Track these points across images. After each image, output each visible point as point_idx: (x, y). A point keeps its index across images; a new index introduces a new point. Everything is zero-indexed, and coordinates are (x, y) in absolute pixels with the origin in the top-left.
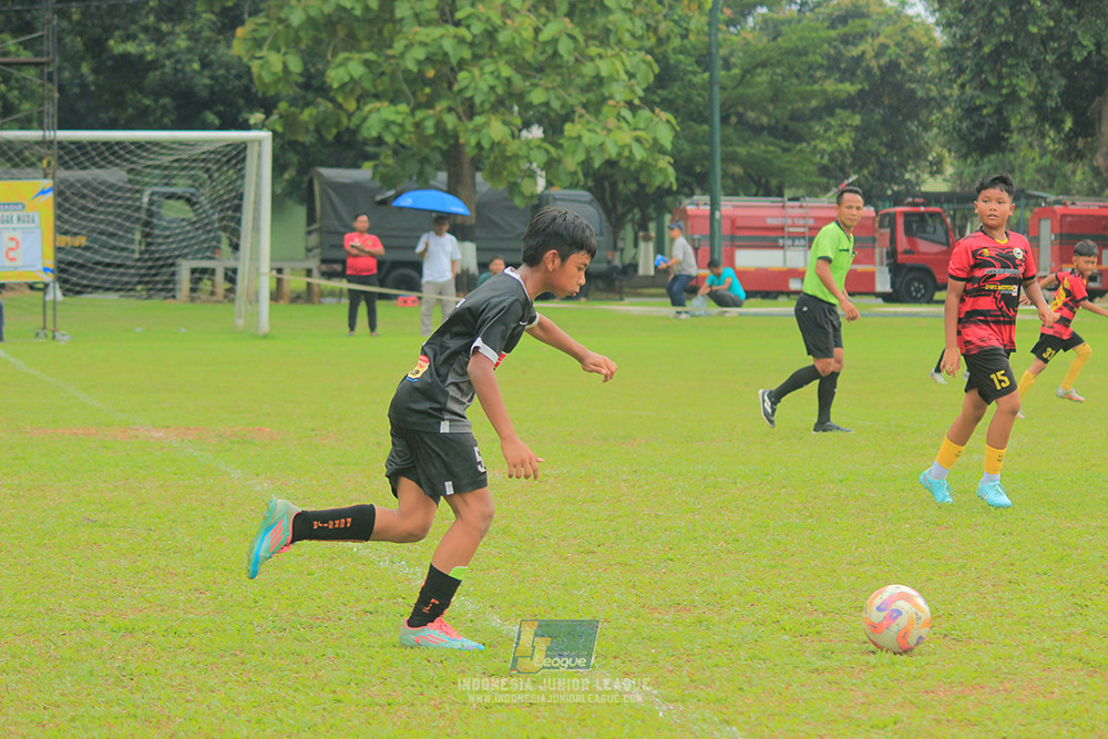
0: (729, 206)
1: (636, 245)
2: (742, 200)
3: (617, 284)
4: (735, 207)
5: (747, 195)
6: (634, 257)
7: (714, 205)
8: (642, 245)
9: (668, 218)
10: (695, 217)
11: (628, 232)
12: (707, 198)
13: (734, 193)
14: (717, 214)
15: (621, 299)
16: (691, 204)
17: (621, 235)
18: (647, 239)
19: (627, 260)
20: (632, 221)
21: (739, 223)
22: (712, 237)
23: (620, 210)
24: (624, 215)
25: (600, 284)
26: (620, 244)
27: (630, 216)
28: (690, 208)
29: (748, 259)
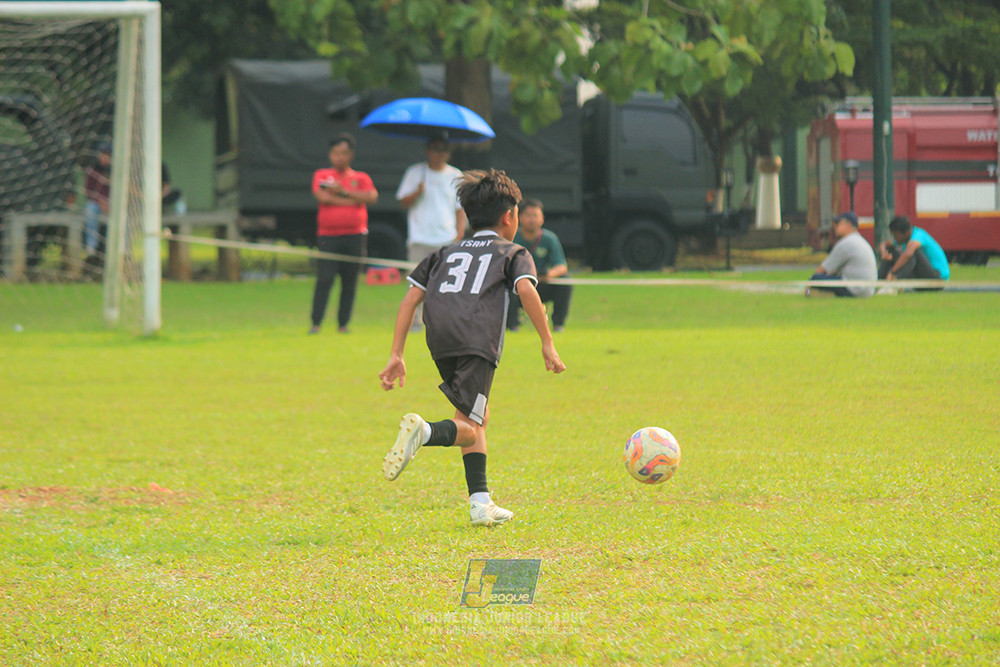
0: (904, 112)
1: (750, 178)
2: (925, 103)
3: (721, 243)
4: (914, 114)
5: (933, 92)
6: (747, 198)
7: (881, 112)
8: (762, 180)
9: (802, 135)
10: (847, 132)
11: (737, 157)
12: (866, 100)
13: (912, 91)
14: (886, 127)
15: (729, 268)
16: (843, 110)
17: (726, 161)
18: (770, 168)
19: (736, 205)
20: (744, 139)
21: (921, 140)
22: (877, 164)
23: (725, 123)
24: (730, 132)
25: (694, 243)
26: (726, 178)
27: (740, 133)
28: (840, 117)
29: (935, 198)
